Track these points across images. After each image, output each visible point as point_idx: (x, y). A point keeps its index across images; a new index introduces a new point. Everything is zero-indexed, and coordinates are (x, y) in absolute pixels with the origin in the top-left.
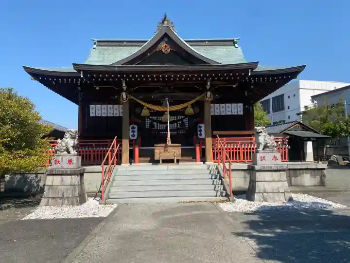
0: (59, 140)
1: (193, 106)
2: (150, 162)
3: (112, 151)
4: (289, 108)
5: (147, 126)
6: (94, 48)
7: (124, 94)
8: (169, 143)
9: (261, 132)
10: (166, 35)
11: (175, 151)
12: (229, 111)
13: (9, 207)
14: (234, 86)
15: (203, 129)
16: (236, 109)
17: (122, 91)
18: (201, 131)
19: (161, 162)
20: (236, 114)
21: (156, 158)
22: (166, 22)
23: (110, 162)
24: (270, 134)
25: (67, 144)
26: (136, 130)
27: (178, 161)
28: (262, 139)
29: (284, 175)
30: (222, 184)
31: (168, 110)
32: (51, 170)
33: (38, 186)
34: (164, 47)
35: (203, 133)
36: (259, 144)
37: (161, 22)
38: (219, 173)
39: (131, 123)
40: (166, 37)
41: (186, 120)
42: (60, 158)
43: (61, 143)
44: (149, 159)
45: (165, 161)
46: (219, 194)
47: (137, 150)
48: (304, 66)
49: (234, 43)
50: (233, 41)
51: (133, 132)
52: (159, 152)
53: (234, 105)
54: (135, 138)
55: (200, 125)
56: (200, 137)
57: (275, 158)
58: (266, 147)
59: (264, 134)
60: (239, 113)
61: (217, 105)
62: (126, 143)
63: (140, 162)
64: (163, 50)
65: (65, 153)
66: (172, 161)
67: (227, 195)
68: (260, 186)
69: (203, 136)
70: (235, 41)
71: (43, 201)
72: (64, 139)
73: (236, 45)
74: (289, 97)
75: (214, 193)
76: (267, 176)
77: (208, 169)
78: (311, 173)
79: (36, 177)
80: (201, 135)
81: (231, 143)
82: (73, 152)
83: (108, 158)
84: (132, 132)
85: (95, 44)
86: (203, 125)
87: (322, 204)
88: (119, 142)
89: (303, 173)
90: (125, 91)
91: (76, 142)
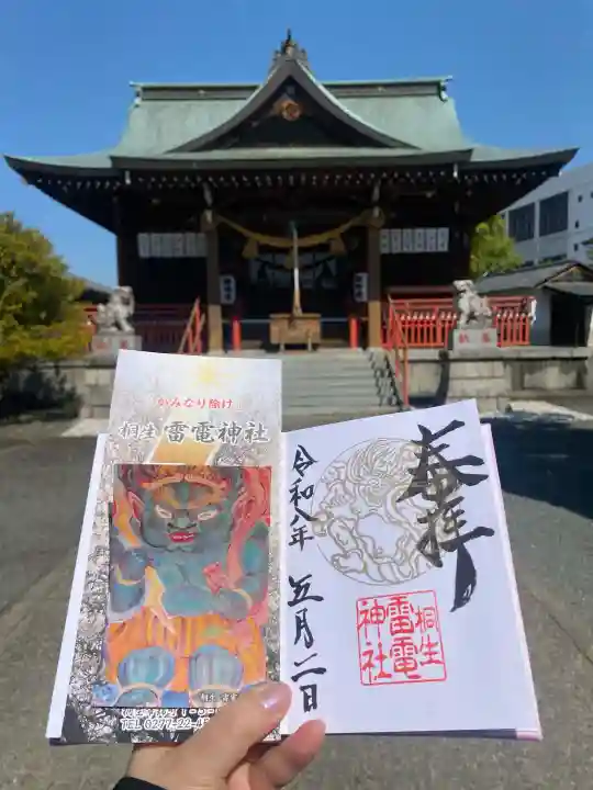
0: (101, 307)
1: (344, 240)
2: (262, 347)
3: (194, 327)
4: (577, 225)
5: (254, 274)
6: (137, 106)
7: (209, 215)
8: (298, 312)
9: (464, 291)
10: (290, 81)
11: (310, 328)
12: (419, 246)
13: (29, 422)
14: (429, 195)
15: (364, 282)
16: (435, 240)
17: (204, 206)
18: (359, 286)
19: (282, 347)
20: (434, 250)
21: (274, 340)
22: (290, 51)
23: (192, 347)
24: (481, 295)
25: (116, 313)
26: (233, 285)
27: (315, 347)
28: (464, 303)
29: (498, 368)
30: (392, 384)
31: (296, 247)
32: (93, 360)
33: (62, 389)
34: (287, 107)
35: (364, 290)
36: (460, 312)
37: (279, 48)
38: (388, 366)
39: (227, 273)
40: (292, 84)
41: (332, 265)
42: (106, 340)
43: (106, 313)
44: (258, 343)
45: (290, 347)
46: (385, 401)
47: (236, 326)
48: (573, 152)
49: (438, 88)
50: (437, 84)
51: (228, 289)
52: (278, 329)
53: (431, 232)
54: (232, 301)
55: (360, 275)
56: (358, 300)
57: (486, 338)
58: (472, 316)
59: (469, 294)
60: (440, 249)
61: (396, 232)
62: (215, 312)
63: (243, 348)
64: (285, 114)
65: (114, 329)
66: (303, 347)
67: (399, 403)
68: (455, 386)
69: (365, 298)
70: (442, 84)
71: (84, 411)
72: (110, 305)
73: (444, 95)
74: (580, 199)
75: (377, 400)
76: (470, 369)
77: (371, 359)
78: (561, 366)
79: (57, 373)
80: (360, 294)
81: (419, 312)
82: (127, 328)
83: (187, 342)
84: (226, 288)
85: (138, 95)
86: (364, 276)
87: (558, 415)
88: (203, 310)
89: (546, 366)
90: (209, 208)
91: (132, 312)
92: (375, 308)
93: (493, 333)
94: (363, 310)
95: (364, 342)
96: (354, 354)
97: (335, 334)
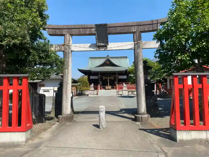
1: (114, 77)
2: (105, 89)
6: (89, 60)
8: (109, 85)
10: (108, 60)
11: (110, 87)
12: (123, 78)
16: (125, 77)
17: (99, 74)
18: (115, 83)
27: (110, 89)
29: (127, 91)
30: (118, 93)
31: (108, 78)
37: (107, 56)
39: (101, 81)
45: (108, 89)
47: (102, 87)
52: (107, 87)
55: (116, 81)
59: (124, 84)
61: (120, 76)
62: (100, 85)
63: (103, 89)
64: (107, 63)
73: (127, 58)
76: (125, 91)
77: (117, 91)
84: (101, 83)
92: (117, 85)
93: (127, 88)
94: (116, 85)
95: (116, 89)
96: (115, 90)
97: (113, 88)
